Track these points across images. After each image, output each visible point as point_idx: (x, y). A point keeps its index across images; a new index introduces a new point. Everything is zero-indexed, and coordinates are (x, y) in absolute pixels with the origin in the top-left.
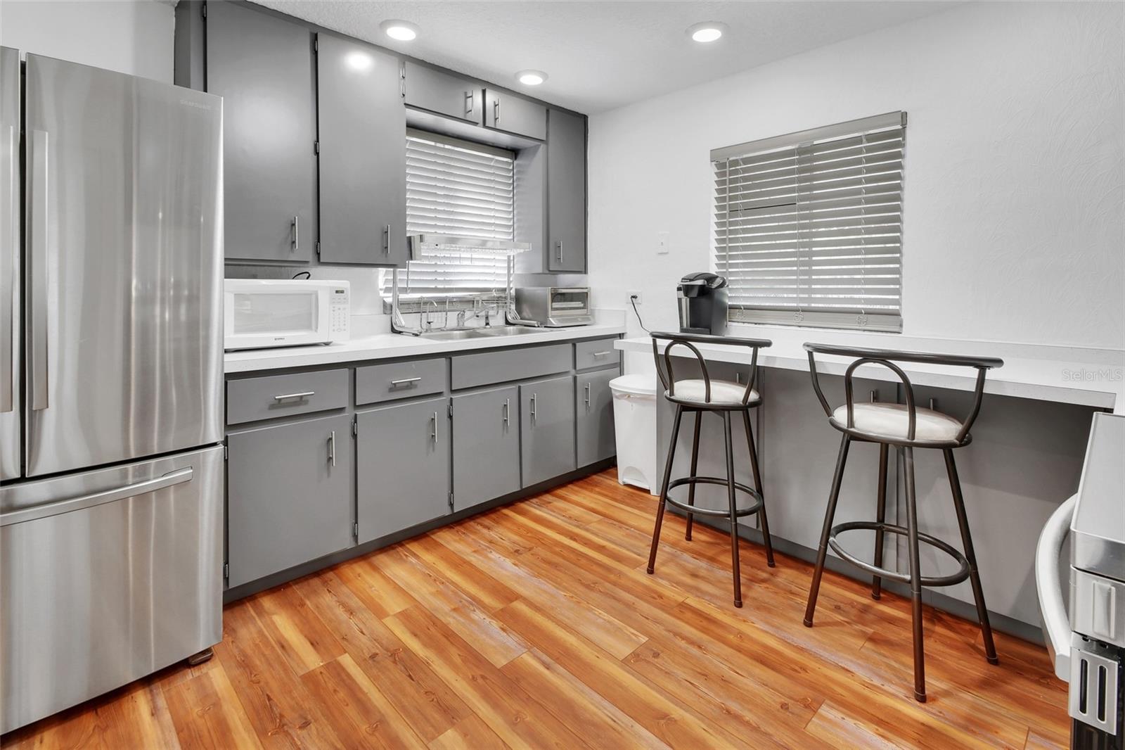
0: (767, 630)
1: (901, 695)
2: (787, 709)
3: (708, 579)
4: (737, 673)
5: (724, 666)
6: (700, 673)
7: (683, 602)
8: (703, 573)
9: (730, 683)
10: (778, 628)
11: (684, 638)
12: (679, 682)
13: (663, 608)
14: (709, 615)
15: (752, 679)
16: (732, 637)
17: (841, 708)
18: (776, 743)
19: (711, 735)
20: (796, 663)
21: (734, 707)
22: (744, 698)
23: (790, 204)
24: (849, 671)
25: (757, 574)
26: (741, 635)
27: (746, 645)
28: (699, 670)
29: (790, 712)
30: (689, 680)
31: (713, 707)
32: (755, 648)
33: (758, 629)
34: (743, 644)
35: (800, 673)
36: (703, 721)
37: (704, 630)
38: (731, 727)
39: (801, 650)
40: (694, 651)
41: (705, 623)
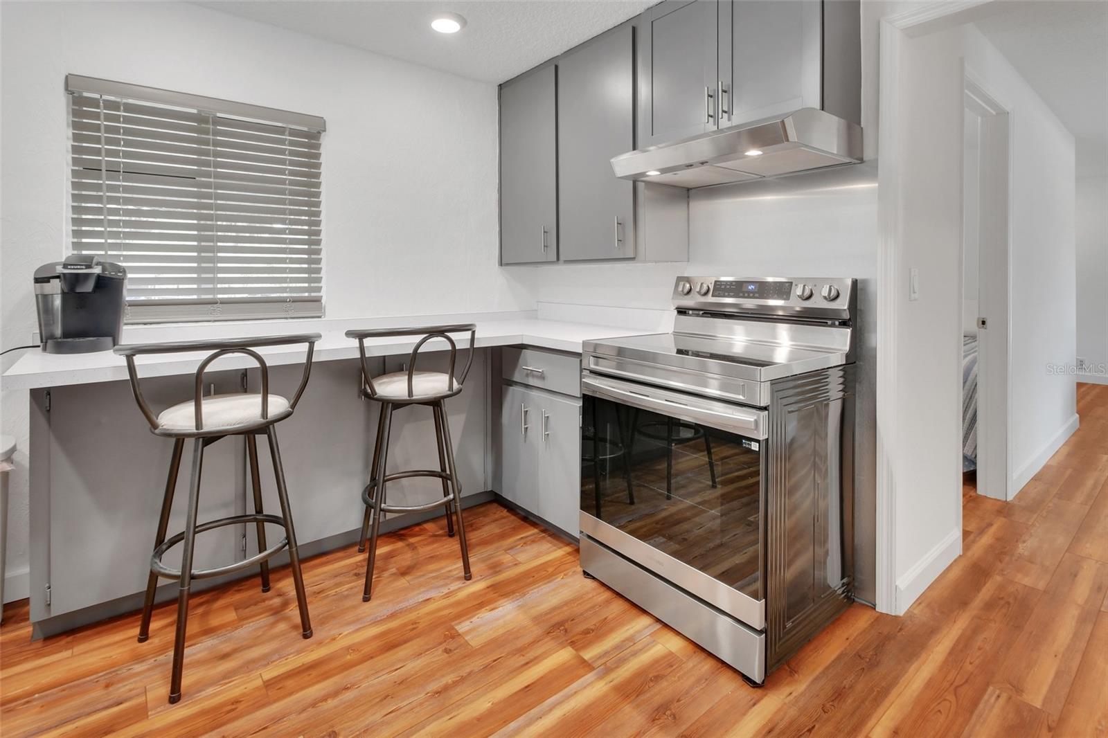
0: (357, 627)
1: (461, 585)
2: (450, 650)
3: (242, 646)
4: (397, 669)
5: (383, 677)
6: (381, 701)
7: (264, 682)
8: (226, 648)
9: (406, 679)
10: (358, 620)
11: (324, 699)
12: (383, 724)
13: (260, 706)
14: (303, 665)
15: (409, 662)
16: (349, 657)
17: (462, 619)
18: (480, 671)
19: (458, 714)
20: (405, 625)
21: (434, 686)
22: (429, 675)
23: (188, 177)
24: (428, 599)
25: (271, 605)
26: (350, 649)
27: (367, 649)
28: (378, 700)
29: (455, 650)
30: (385, 713)
31: (427, 703)
32: (375, 645)
33: (350, 633)
34: (363, 652)
35: (417, 627)
36: (442, 717)
37: (325, 676)
38: (455, 695)
39: (393, 616)
40: (348, 696)
41: (314, 673)
